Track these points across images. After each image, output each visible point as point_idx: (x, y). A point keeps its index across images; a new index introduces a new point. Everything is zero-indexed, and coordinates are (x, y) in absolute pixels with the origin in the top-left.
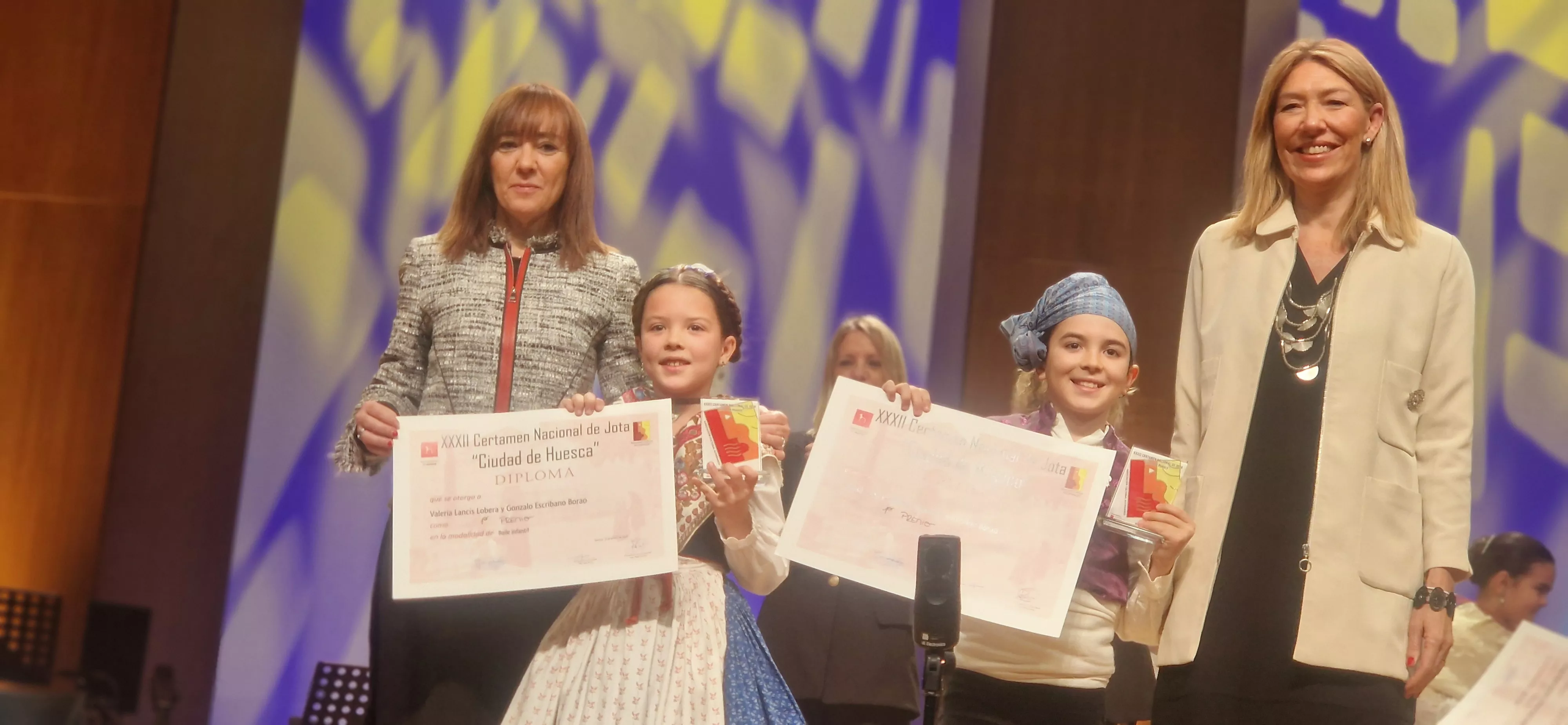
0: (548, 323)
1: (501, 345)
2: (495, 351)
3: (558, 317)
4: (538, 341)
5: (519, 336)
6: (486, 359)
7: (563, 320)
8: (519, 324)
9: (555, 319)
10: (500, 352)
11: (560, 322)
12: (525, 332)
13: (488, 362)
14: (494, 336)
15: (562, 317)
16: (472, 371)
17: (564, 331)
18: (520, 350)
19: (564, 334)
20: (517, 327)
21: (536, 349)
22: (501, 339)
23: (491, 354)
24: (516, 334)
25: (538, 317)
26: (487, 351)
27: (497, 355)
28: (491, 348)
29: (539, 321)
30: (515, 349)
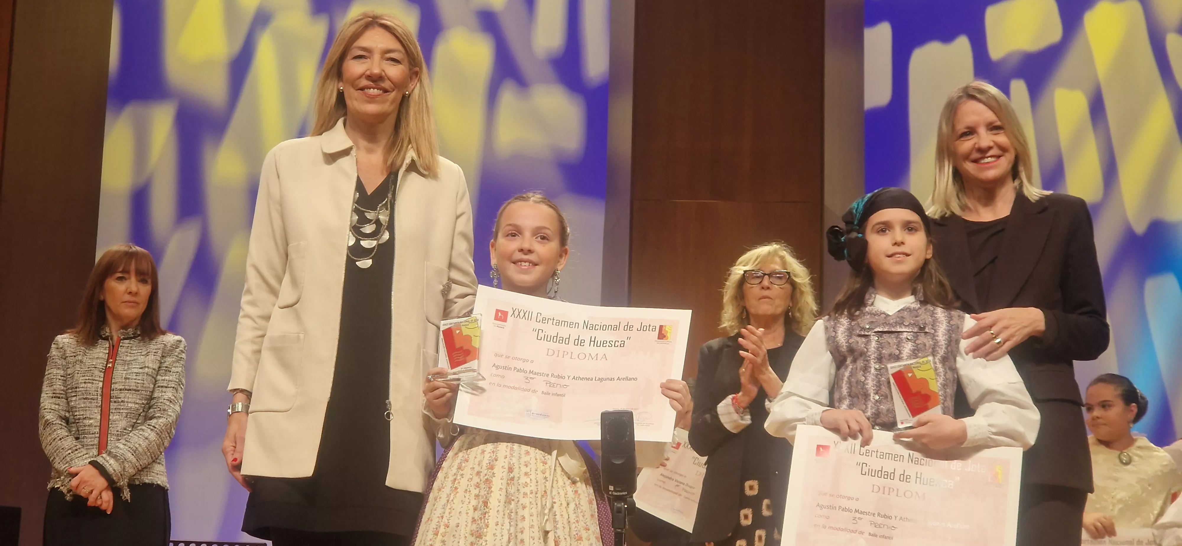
0: (130, 376)
1: (102, 392)
2: (99, 395)
3: (135, 373)
4: (123, 387)
5: (113, 386)
6: (94, 400)
7: (138, 374)
8: (113, 379)
9: (134, 374)
10: (102, 396)
11: (136, 376)
12: (116, 383)
13: (96, 401)
14: (98, 387)
15: (138, 373)
16: (86, 407)
17: (139, 380)
18: (114, 393)
19: (139, 382)
20: (112, 381)
21: (122, 392)
22: (102, 388)
23: (96, 397)
24: (111, 384)
25: (124, 374)
26: (94, 395)
27: (100, 397)
28: (97, 394)
29: (124, 376)
30: (110, 393)
